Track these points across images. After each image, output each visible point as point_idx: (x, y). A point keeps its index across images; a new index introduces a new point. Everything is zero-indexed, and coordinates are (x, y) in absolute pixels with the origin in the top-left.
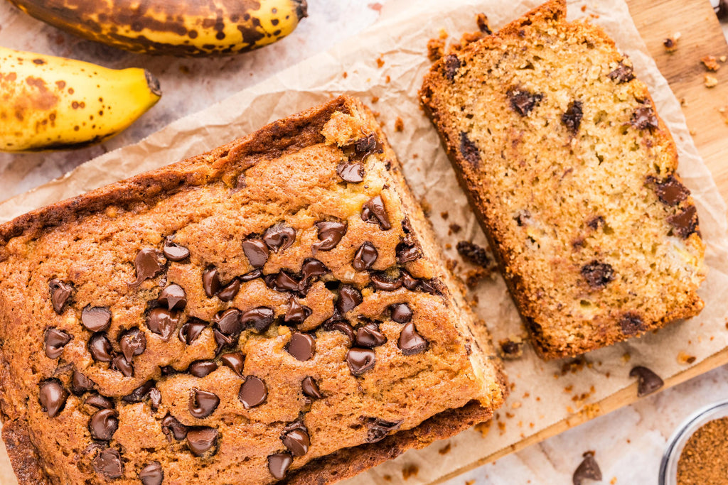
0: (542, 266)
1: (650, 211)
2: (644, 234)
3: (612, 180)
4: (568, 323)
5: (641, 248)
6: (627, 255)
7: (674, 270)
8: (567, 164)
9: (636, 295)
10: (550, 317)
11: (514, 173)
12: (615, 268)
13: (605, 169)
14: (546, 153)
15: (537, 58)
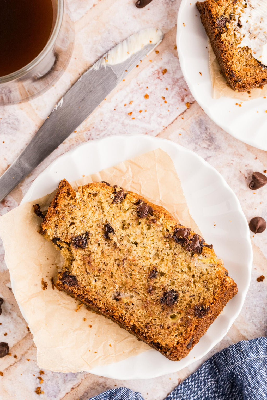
0: (140, 313)
1: (176, 252)
2: (180, 264)
3: (148, 250)
4: (170, 332)
5: (183, 271)
6: (178, 279)
7: (205, 271)
8: (122, 256)
9: (194, 296)
10: (160, 334)
11: (99, 277)
12: (176, 289)
13: (141, 247)
14: (108, 259)
15: (73, 218)
